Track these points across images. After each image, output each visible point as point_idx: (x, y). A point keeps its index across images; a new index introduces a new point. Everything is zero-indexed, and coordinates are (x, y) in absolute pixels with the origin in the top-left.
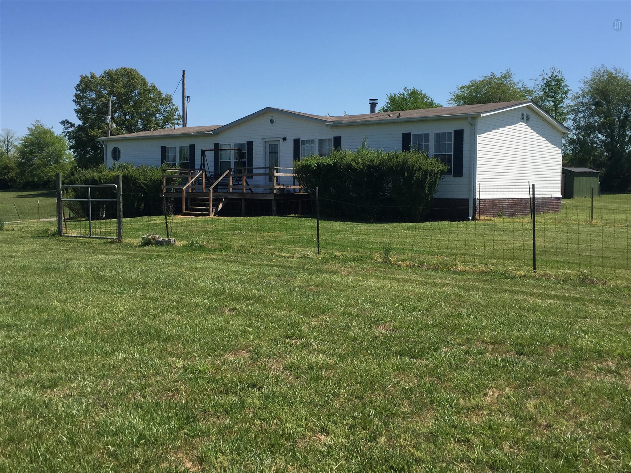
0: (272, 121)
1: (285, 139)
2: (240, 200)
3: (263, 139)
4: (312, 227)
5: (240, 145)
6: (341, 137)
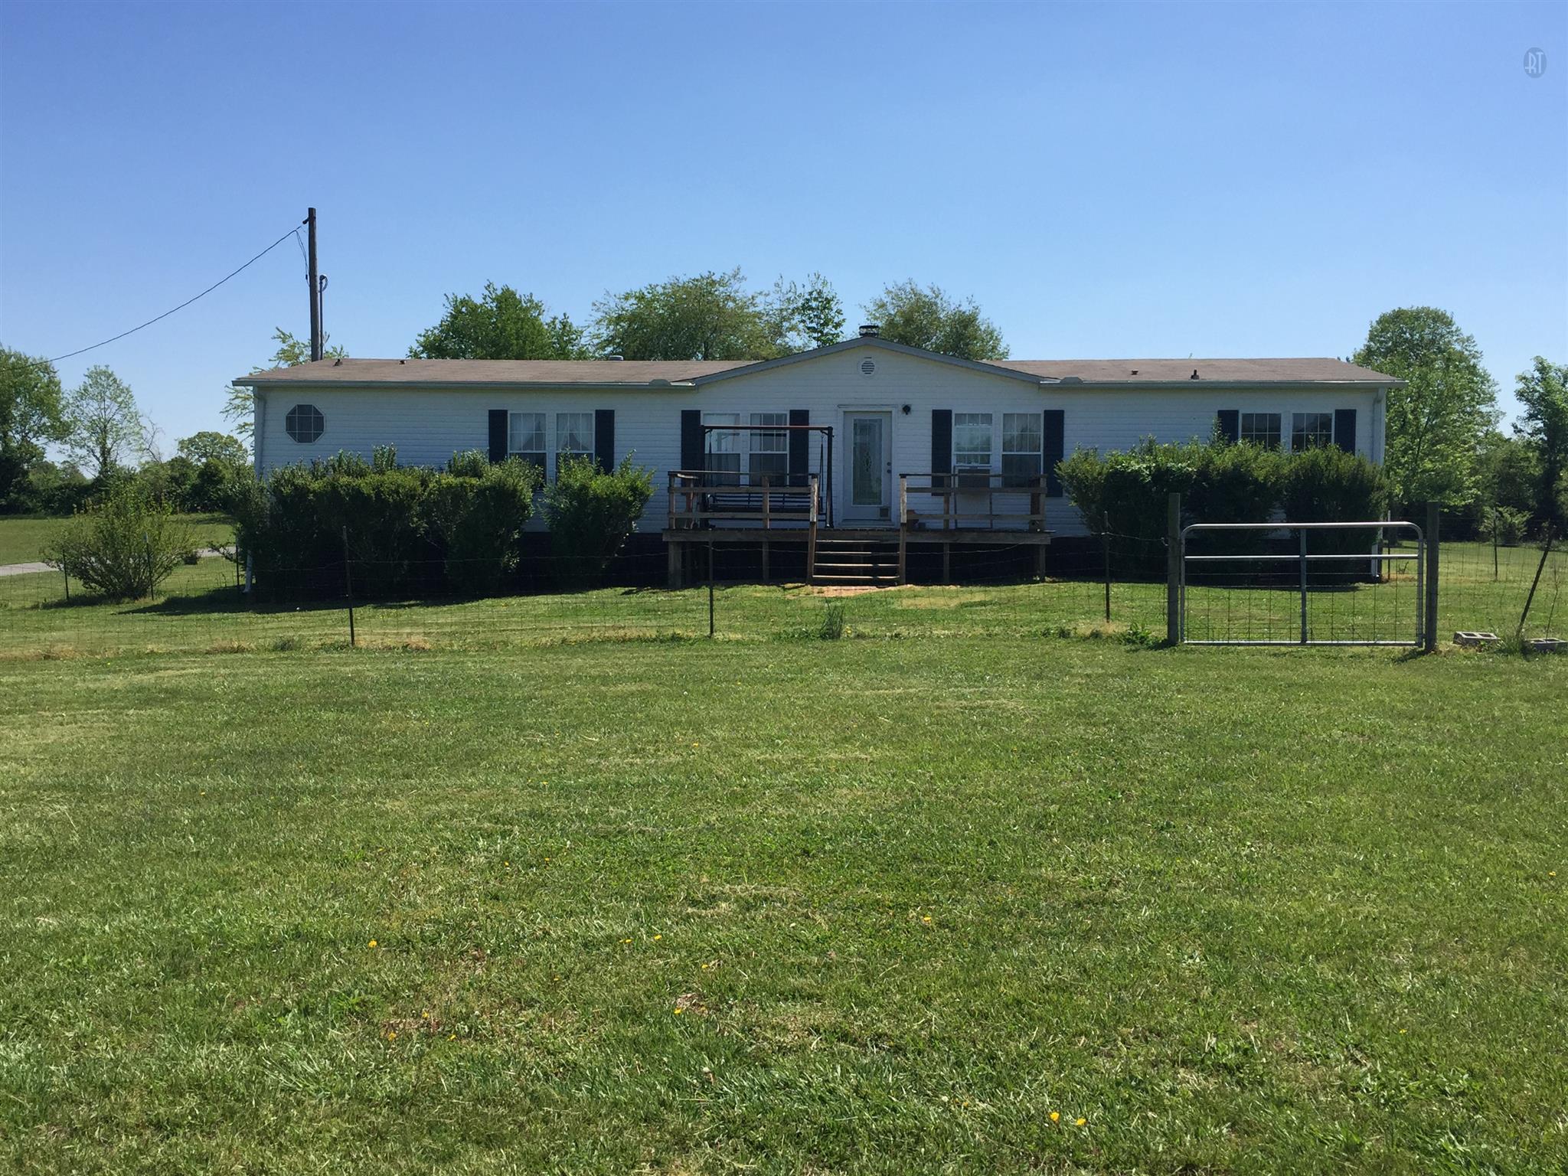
0: (868, 368)
1: (907, 409)
3: (839, 406)
5: (768, 418)
6: (1063, 412)
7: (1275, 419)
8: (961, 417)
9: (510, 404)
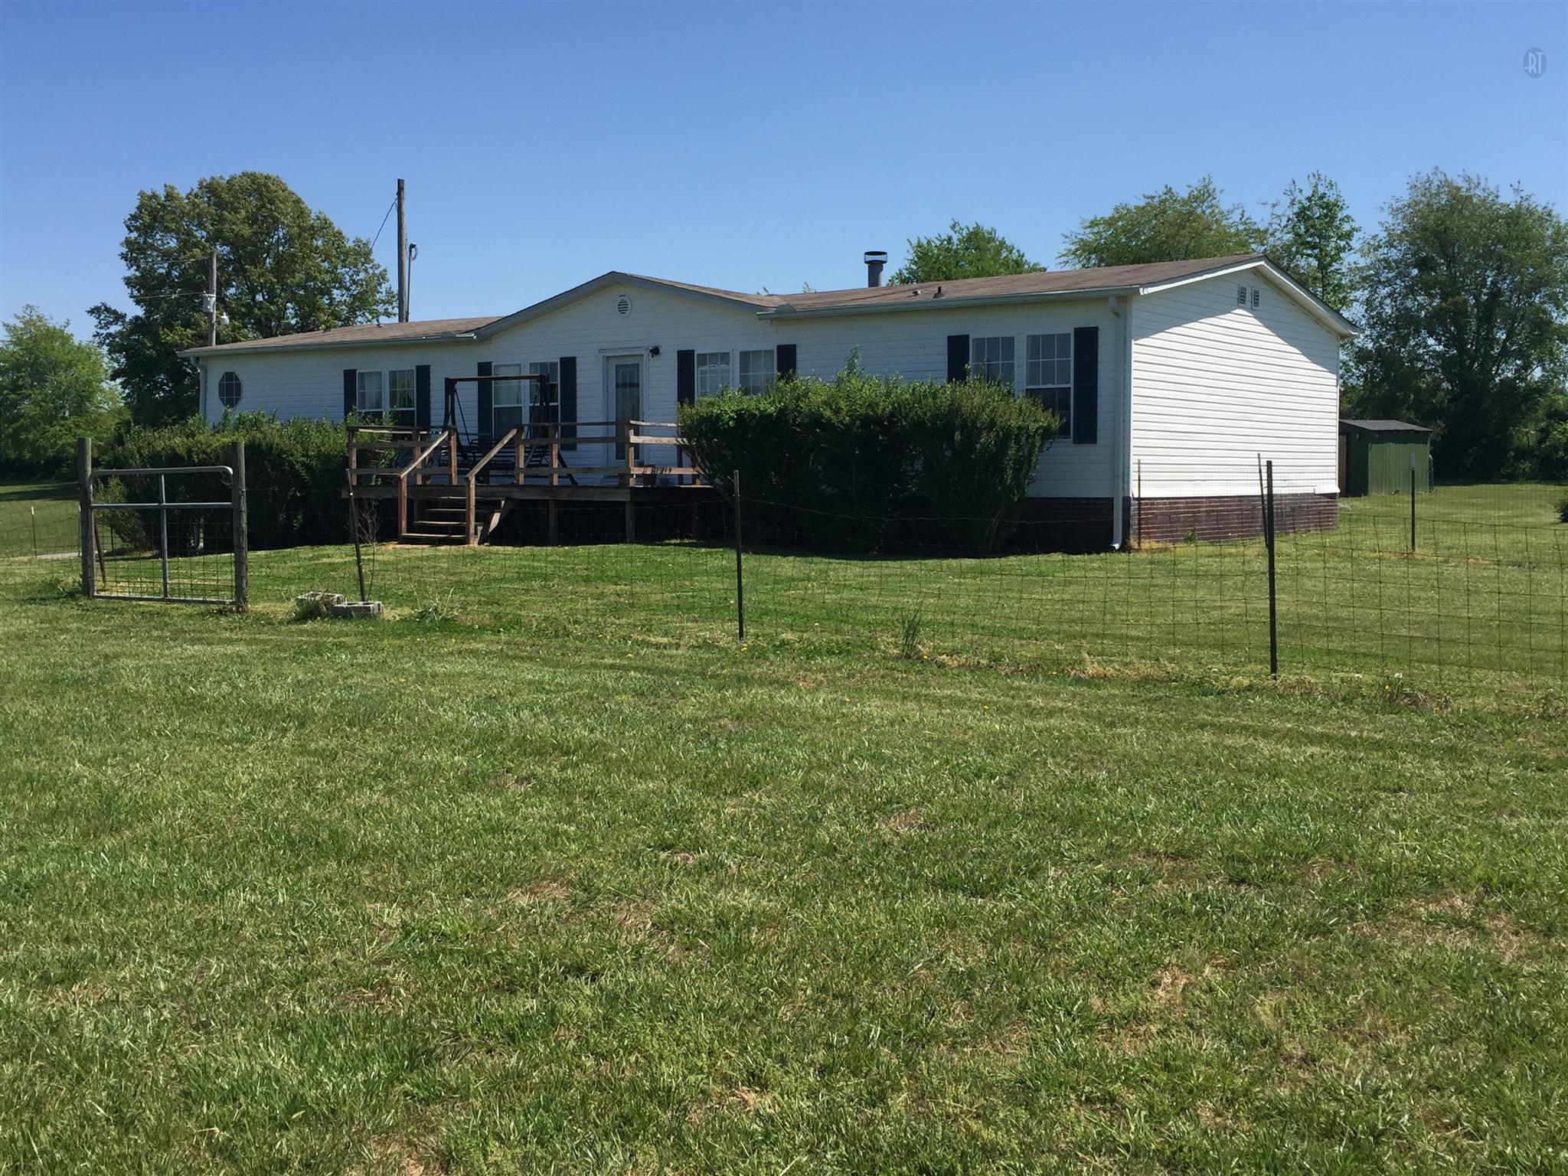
0: (623, 307)
1: (655, 351)
2: (545, 503)
3: (601, 351)
4: (724, 570)
5: (544, 366)
6: (795, 346)
7: (1009, 342)
8: (703, 358)
9: (361, 364)
